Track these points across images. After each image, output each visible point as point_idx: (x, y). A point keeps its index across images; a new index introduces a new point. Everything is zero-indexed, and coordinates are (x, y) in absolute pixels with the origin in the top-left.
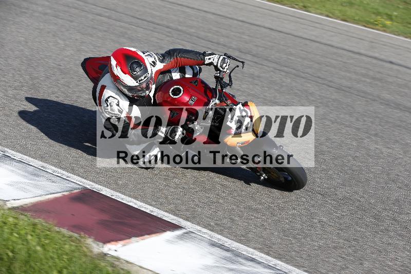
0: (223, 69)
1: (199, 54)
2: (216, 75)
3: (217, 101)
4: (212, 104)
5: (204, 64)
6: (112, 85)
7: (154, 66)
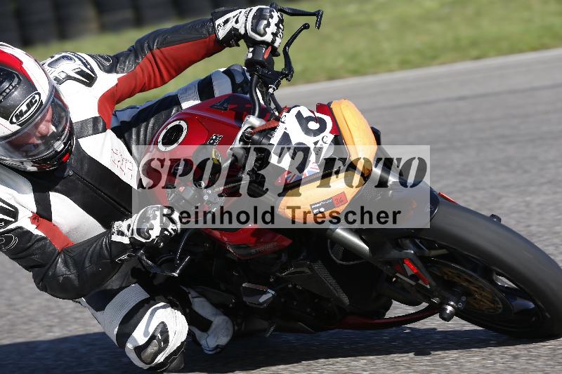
1: (203, 22)
5: (217, 42)
7: (88, 84)
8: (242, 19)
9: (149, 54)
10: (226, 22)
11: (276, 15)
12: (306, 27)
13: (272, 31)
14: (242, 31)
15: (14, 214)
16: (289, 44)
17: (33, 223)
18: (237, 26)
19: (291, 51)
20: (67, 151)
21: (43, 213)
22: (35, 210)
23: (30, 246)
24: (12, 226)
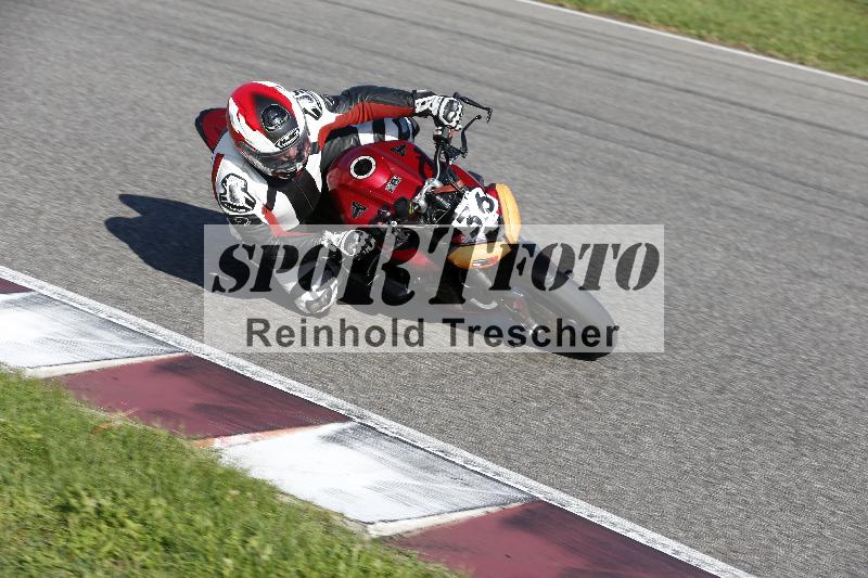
0: (449, 122)
2: (436, 134)
3: (437, 183)
4: (427, 188)
5: (413, 113)
6: (234, 154)
7: (317, 119)
8: (436, 105)
9: (360, 105)
10: (423, 103)
12: (479, 117)
13: (456, 120)
14: (435, 113)
15: (252, 204)
16: (465, 129)
17: (263, 213)
18: (431, 109)
19: (466, 133)
20: (303, 169)
21: (269, 207)
22: (265, 202)
24: (249, 213)
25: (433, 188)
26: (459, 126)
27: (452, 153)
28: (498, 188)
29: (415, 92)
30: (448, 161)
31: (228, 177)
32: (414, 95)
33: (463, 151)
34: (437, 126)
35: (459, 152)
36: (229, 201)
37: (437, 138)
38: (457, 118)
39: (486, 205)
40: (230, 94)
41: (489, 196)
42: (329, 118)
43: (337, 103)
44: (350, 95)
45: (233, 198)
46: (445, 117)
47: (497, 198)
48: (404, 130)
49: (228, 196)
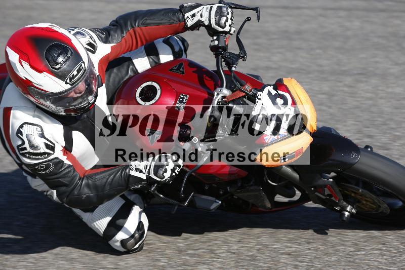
0: (223, 28)
1: (173, 11)
2: (212, 44)
3: (226, 92)
4: (217, 99)
5: (186, 28)
6: (22, 103)
7: (93, 52)
8: (206, 14)
9: (131, 30)
10: (193, 16)
11: (230, 10)
12: (249, 19)
13: (229, 24)
14: (207, 23)
15: (52, 148)
16: (239, 33)
17: (64, 155)
18: (202, 19)
23: (62, 171)
24: (51, 157)
25: (224, 97)
26: (233, 29)
27: (231, 60)
28: (286, 82)
29: (182, 7)
30: (230, 68)
31: (22, 126)
32: (183, 10)
33: (243, 55)
34: (212, 36)
35: (239, 57)
36: (29, 150)
37: (214, 49)
38: (230, 22)
39: (280, 101)
40: (6, 43)
41: (280, 92)
42: (104, 50)
43: (108, 34)
44: (120, 24)
45: (32, 146)
46: (218, 24)
47: (288, 92)
48: (177, 49)
49: (27, 145)
